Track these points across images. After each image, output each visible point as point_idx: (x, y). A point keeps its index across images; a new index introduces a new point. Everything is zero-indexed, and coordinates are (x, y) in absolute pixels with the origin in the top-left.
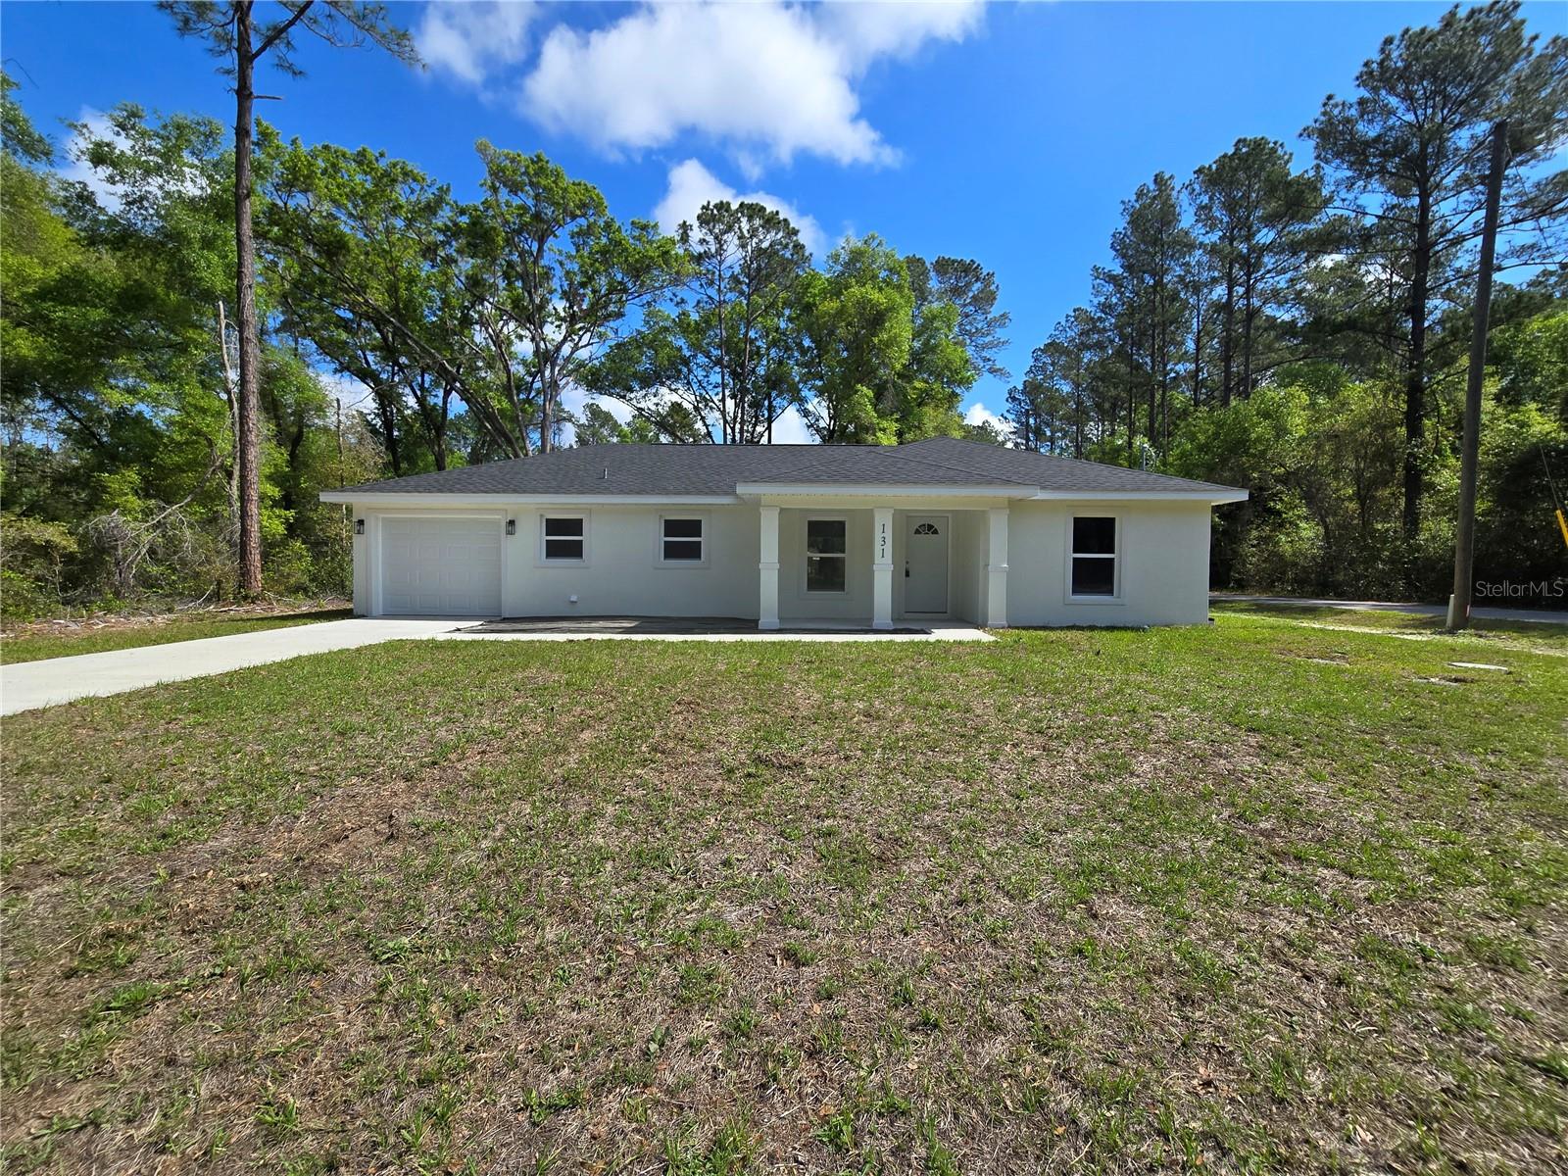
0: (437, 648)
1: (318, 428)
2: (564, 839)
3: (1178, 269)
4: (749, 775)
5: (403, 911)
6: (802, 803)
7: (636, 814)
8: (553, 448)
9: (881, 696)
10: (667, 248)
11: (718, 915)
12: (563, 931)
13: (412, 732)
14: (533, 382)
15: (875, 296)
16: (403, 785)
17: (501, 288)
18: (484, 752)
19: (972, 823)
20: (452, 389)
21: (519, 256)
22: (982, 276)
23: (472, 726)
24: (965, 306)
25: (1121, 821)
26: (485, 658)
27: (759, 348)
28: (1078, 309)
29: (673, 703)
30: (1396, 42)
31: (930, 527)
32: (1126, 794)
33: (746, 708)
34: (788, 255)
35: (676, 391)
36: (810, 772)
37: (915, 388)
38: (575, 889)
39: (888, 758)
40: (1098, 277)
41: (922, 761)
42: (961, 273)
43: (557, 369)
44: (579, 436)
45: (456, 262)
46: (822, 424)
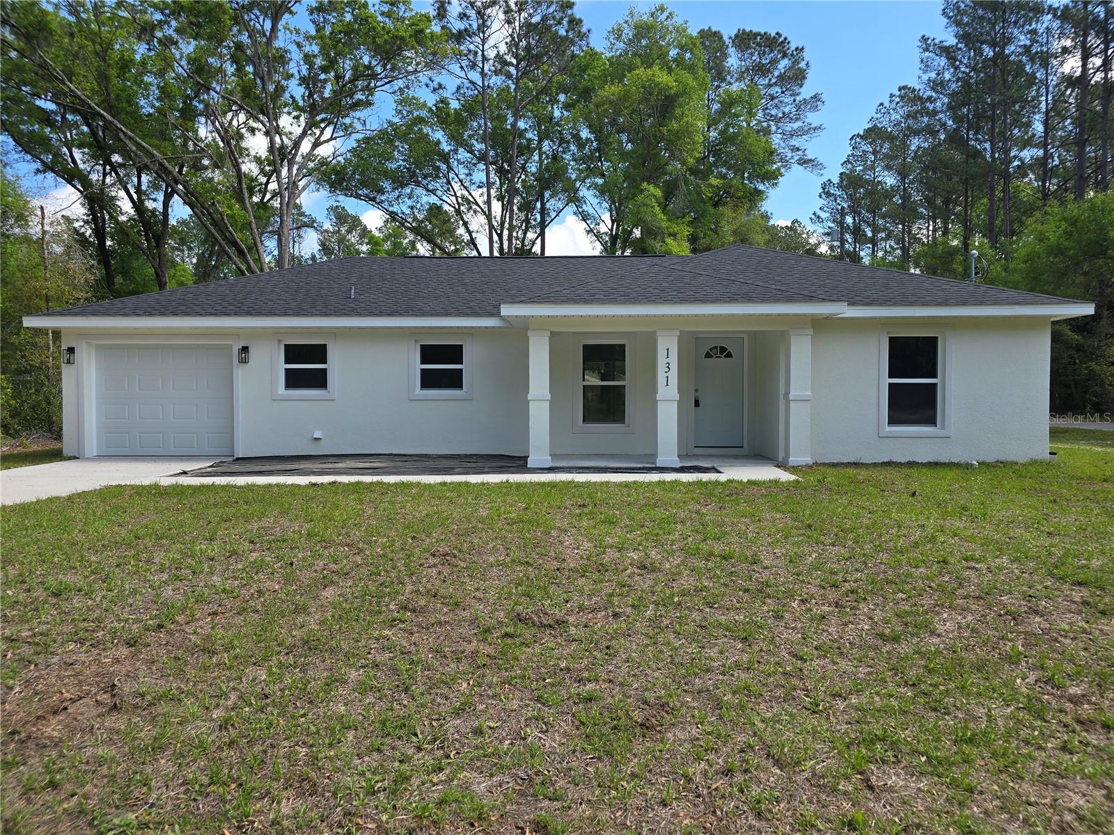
0: (161, 494)
1: (17, 238)
2: (303, 708)
3: (1022, 38)
4: (507, 635)
5: (129, 786)
6: (563, 665)
7: (384, 680)
8: (293, 257)
9: (658, 544)
10: (422, 26)
11: (466, 786)
12: (301, 806)
13: (134, 592)
14: (268, 183)
15: (663, 78)
16: (124, 651)
17: (229, 73)
18: (215, 614)
19: (747, 688)
20: (174, 191)
21: (250, 37)
22: (789, 52)
23: (202, 584)
24: (770, 86)
25: (914, 685)
26: (215, 505)
27: (530, 140)
28: (904, 88)
29: (427, 555)
31: (723, 350)
32: (922, 655)
33: (508, 559)
34: (562, 32)
35: (433, 192)
36: (573, 630)
37: (711, 186)
38: (313, 760)
39: (661, 616)
40: (927, 50)
41: (698, 618)
42: (765, 48)
43: (296, 167)
44: (323, 244)
45: (176, 43)
46: (603, 229)
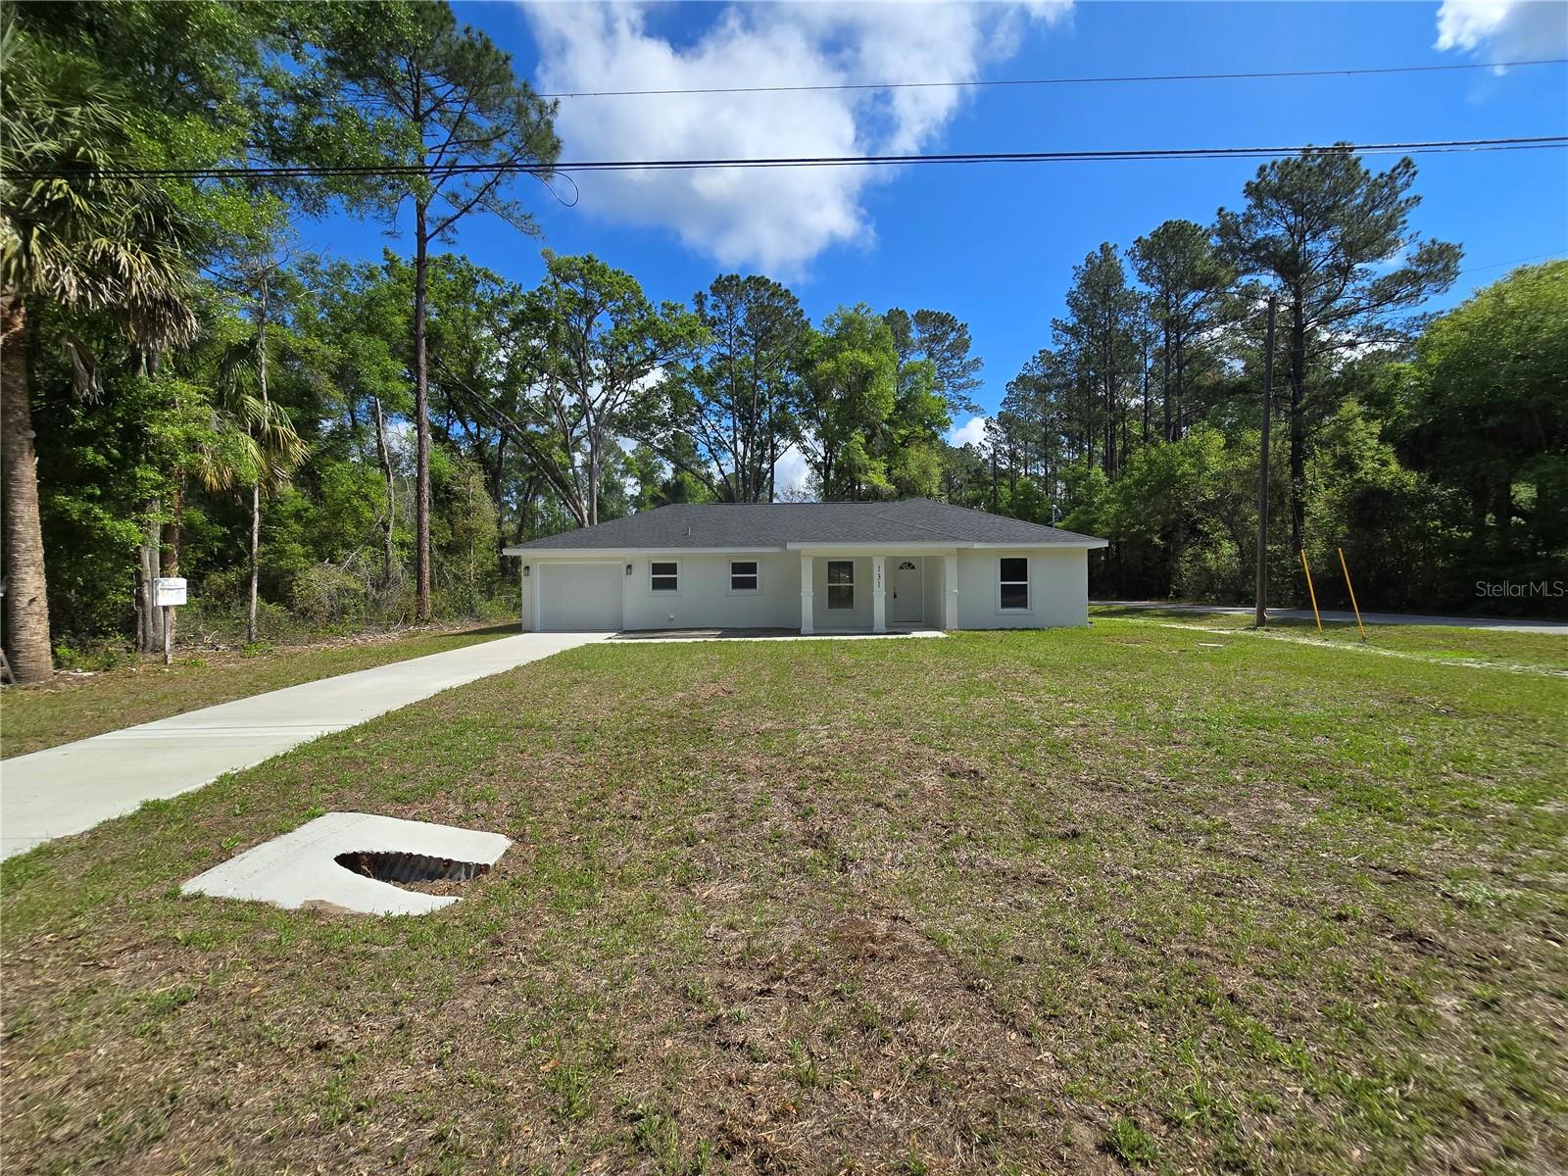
15: (865, 358)
22: (957, 327)
24: (943, 351)
27: (763, 395)
28: (1043, 352)
30: (1268, 170)
31: (910, 564)
37: (900, 435)
40: (1056, 329)
42: (938, 324)
46: (819, 459)
